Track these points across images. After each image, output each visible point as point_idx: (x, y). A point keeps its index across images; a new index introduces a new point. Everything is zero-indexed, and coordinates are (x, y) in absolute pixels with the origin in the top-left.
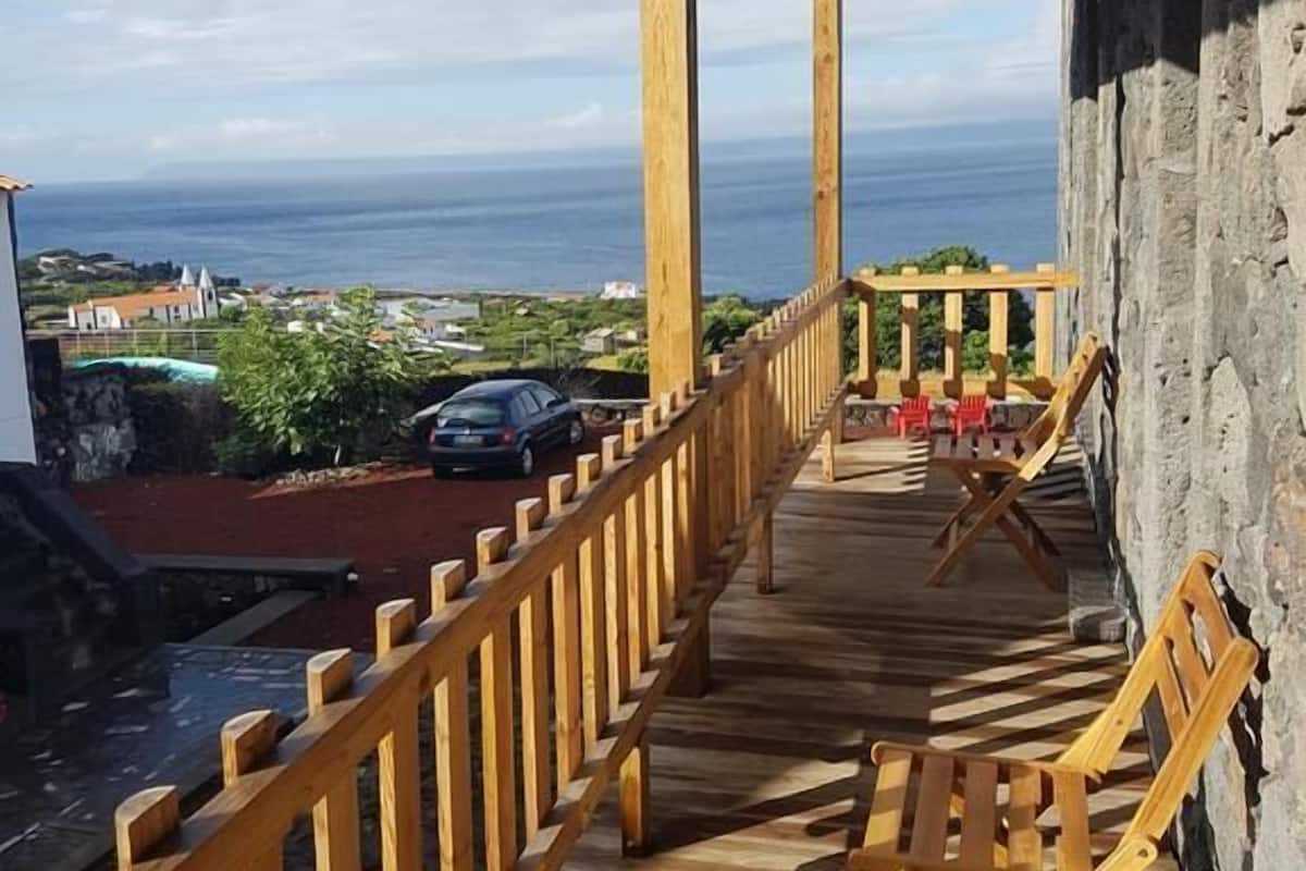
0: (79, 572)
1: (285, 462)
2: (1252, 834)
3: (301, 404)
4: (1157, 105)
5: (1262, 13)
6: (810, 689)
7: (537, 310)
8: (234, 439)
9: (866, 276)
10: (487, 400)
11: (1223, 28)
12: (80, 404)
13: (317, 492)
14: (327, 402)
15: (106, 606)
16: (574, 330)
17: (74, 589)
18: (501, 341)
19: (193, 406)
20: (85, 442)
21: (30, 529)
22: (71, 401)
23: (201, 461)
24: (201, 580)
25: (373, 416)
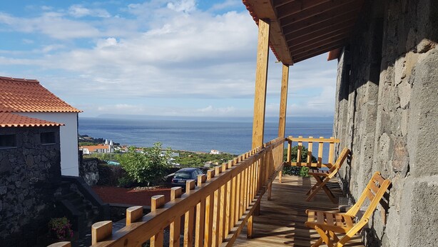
0: (90, 204)
1: (136, 184)
2: (386, 223)
3: (141, 170)
4: (367, 91)
5: (396, 62)
6: (283, 216)
7: (193, 155)
8: (123, 178)
9: (290, 138)
10: (186, 172)
11: (386, 69)
12: (86, 167)
13: (143, 192)
14: (147, 170)
15: (96, 212)
16: (202, 161)
17: (89, 208)
18: (184, 163)
19: (113, 170)
20: (87, 177)
21: (79, 192)
22: (84, 166)
23: (115, 183)
24: (117, 209)
25: (158, 175)
